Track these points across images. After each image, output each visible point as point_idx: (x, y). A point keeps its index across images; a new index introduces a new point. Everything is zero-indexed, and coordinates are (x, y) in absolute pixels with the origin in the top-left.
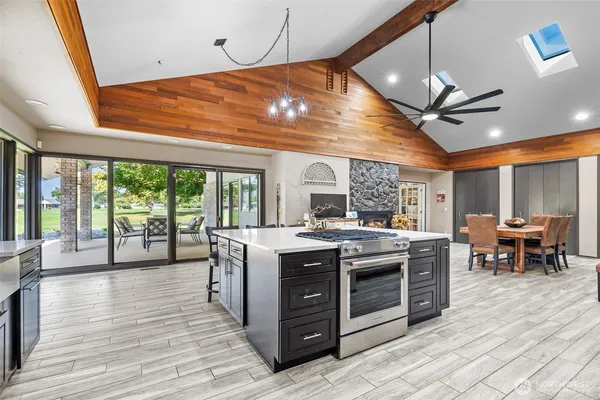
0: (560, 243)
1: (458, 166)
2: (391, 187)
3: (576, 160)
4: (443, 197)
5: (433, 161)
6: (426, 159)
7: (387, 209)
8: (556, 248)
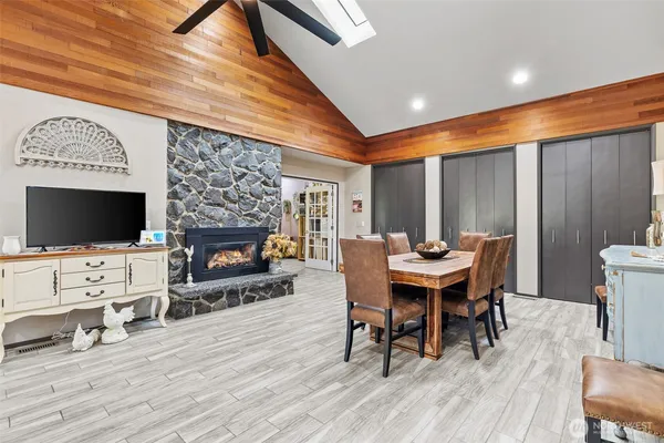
0: (497, 286)
1: (379, 156)
2: (265, 183)
3: (512, 149)
4: (360, 205)
5: (343, 147)
6: (330, 143)
7: (257, 224)
8: (490, 298)
